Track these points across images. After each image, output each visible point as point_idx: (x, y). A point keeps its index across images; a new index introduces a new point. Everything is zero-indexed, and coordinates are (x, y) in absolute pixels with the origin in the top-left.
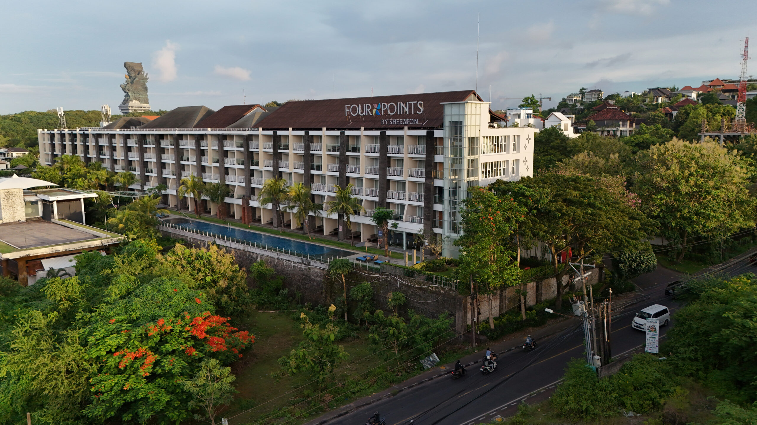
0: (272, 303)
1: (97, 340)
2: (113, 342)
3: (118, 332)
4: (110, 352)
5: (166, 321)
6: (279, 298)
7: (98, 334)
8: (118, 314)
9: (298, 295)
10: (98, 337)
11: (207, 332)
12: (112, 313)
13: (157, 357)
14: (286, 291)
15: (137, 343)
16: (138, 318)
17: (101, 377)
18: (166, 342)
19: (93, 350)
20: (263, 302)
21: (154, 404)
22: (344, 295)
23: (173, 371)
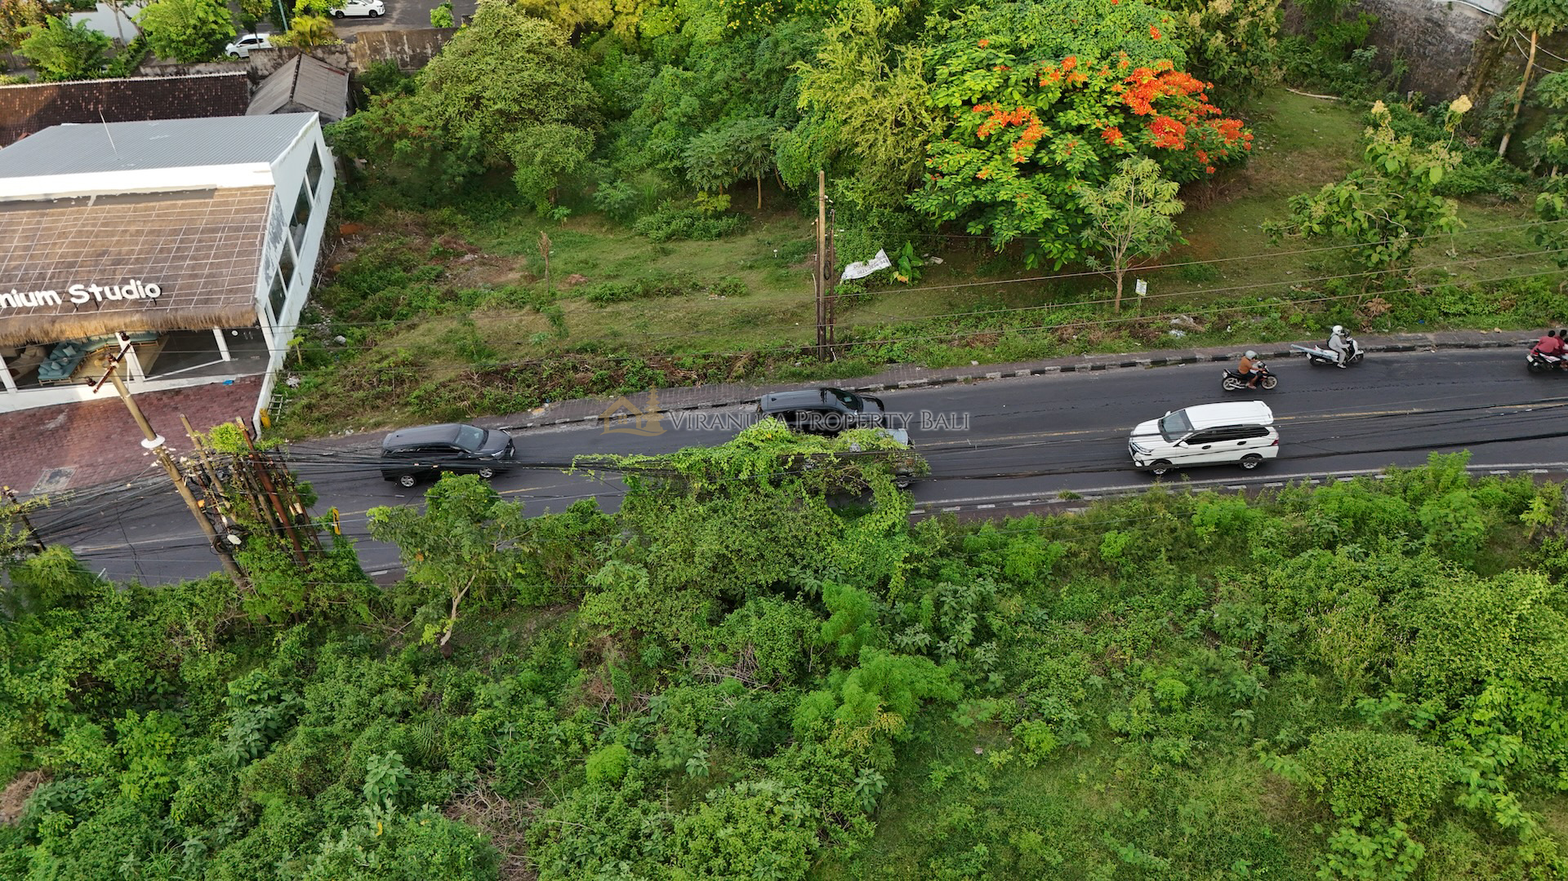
0: (1328, 76)
1: (951, 74)
2: (977, 82)
3: (989, 68)
4: (967, 103)
5: (1079, 63)
6: (1348, 67)
7: (955, 64)
8: (997, 32)
9: (1399, 69)
10: (953, 69)
11: (1156, 105)
12: (986, 27)
13: (1047, 131)
14: (1373, 51)
15: (1017, 96)
16: (1031, 47)
17: (946, 144)
18: (1071, 106)
19: (942, 92)
20: (1306, 69)
21: (1022, 217)
22: (1521, 89)
23: (1069, 167)
